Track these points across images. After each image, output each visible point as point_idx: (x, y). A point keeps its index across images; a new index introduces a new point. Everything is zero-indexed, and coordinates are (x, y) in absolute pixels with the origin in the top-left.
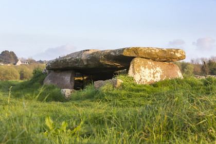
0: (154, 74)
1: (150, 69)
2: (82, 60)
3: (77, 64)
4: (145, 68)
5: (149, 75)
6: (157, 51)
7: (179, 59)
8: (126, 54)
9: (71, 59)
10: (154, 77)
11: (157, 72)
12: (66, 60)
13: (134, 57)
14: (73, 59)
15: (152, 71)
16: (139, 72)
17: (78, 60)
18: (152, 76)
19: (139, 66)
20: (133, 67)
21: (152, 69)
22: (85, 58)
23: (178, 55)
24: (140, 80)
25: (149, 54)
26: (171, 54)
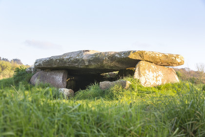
0: (156, 77)
1: (153, 72)
2: (83, 60)
3: (77, 64)
4: (149, 71)
5: (152, 78)
6: (161, 55)
7: (179, 64)
8: (132, 56)
9: (69, 58)
10: (157, 81)
11: (159, 75)
12: (63, 59)
13: (140, 60)
14: (72, 59)
15: (155, 74)
16: (144, 75)
17: (79, 60)
18: (155, 79)
19: (144, 69)
20: (139, 70)
21: (155, 73)
22: (86, 59)
23: (179, 60)
24: (145, 83)
25: (153, 58)
26: (173, 59)
